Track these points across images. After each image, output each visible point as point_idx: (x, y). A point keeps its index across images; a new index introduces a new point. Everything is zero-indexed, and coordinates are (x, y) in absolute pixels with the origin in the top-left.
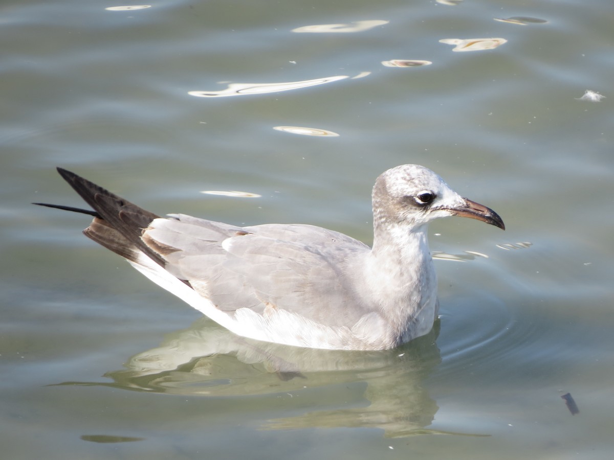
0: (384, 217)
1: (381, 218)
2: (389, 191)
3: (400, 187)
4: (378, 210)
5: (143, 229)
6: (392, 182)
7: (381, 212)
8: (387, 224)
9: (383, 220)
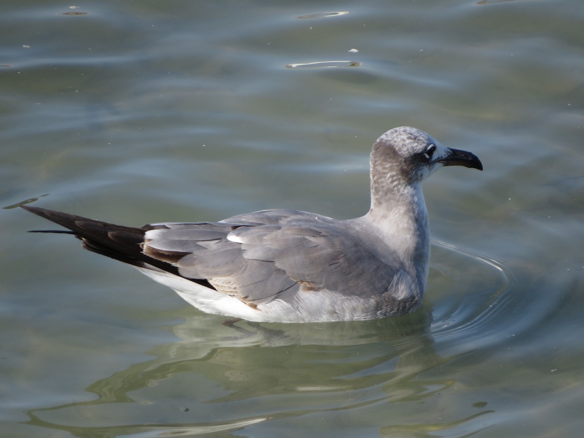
0: (396, 180)
1: (392, 182)
2: (400, 153)
3: (410, 147)
4: (388, 175)
5: (141, 244)
6: (401, 144)
7: (392, 176)
8: (399, 186)
9: (396, 183)
